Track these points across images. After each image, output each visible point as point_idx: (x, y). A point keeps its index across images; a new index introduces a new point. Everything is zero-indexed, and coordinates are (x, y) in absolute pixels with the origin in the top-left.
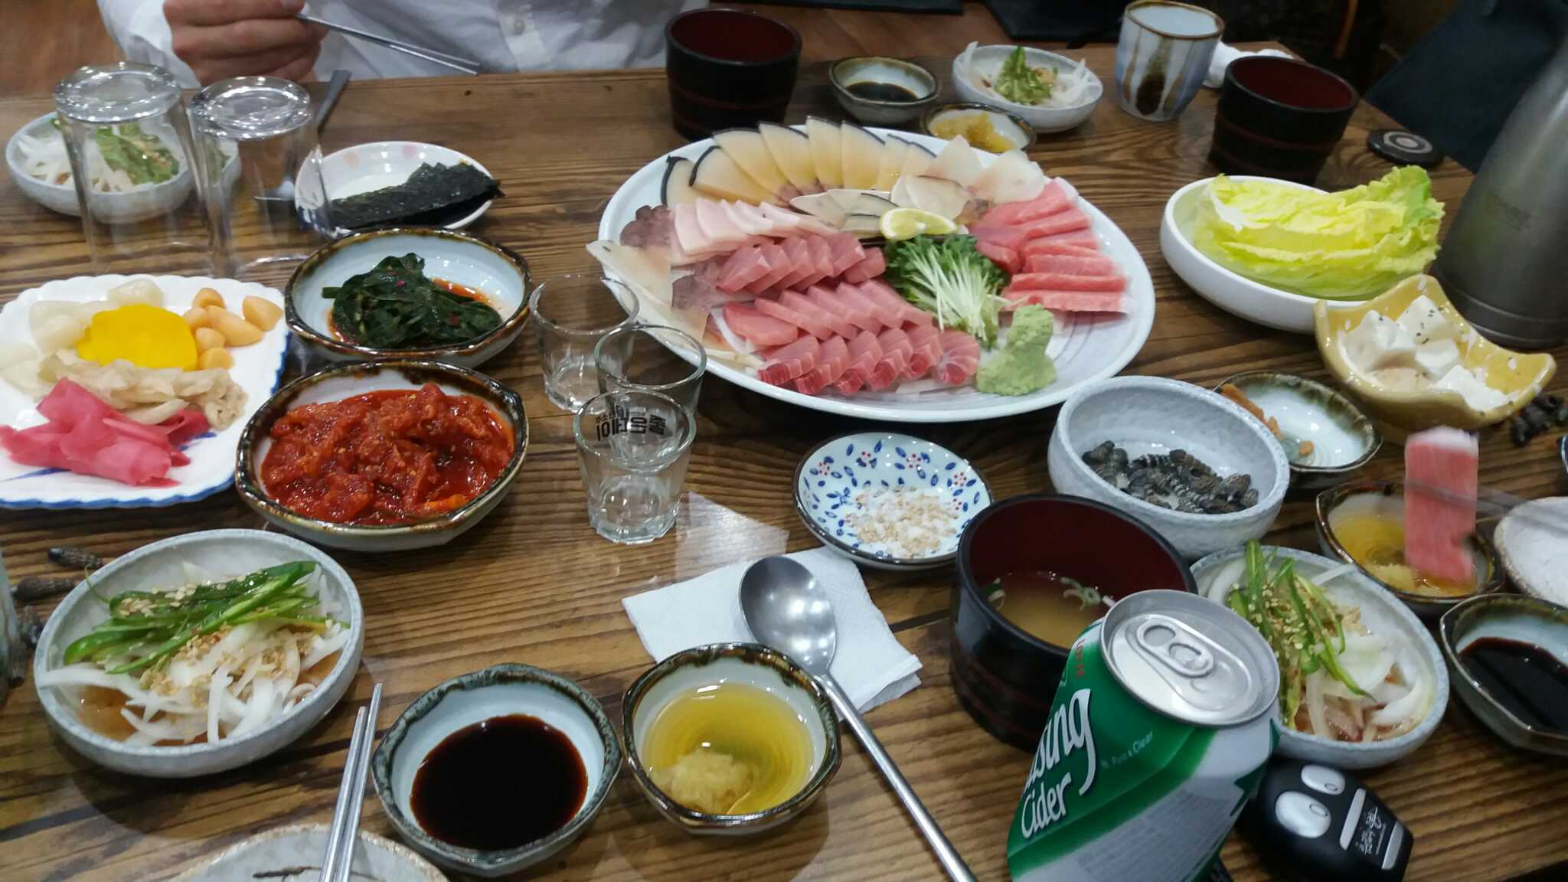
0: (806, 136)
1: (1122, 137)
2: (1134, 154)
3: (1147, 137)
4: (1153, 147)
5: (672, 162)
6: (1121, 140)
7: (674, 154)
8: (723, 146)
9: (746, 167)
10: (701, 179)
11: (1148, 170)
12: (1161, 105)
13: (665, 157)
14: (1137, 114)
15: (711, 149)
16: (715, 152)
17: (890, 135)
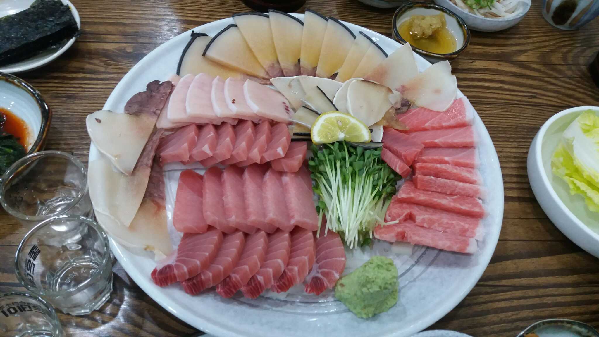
0: (302, 23)
1: (536, 40)
2: (538, 57)
3: (552, 42)
4: (553, 52)
5: (195, 36)
6: (533, 43)
7: (198, 29)
8: (238, 25)
9: (251, 45)
10: (211, 53)
11: (544, 73)
12: (569, 21)
13: (189, 32)
14: (551, 22)
15: (230, 26)
16: (233, 29)
17: (361, 32)
